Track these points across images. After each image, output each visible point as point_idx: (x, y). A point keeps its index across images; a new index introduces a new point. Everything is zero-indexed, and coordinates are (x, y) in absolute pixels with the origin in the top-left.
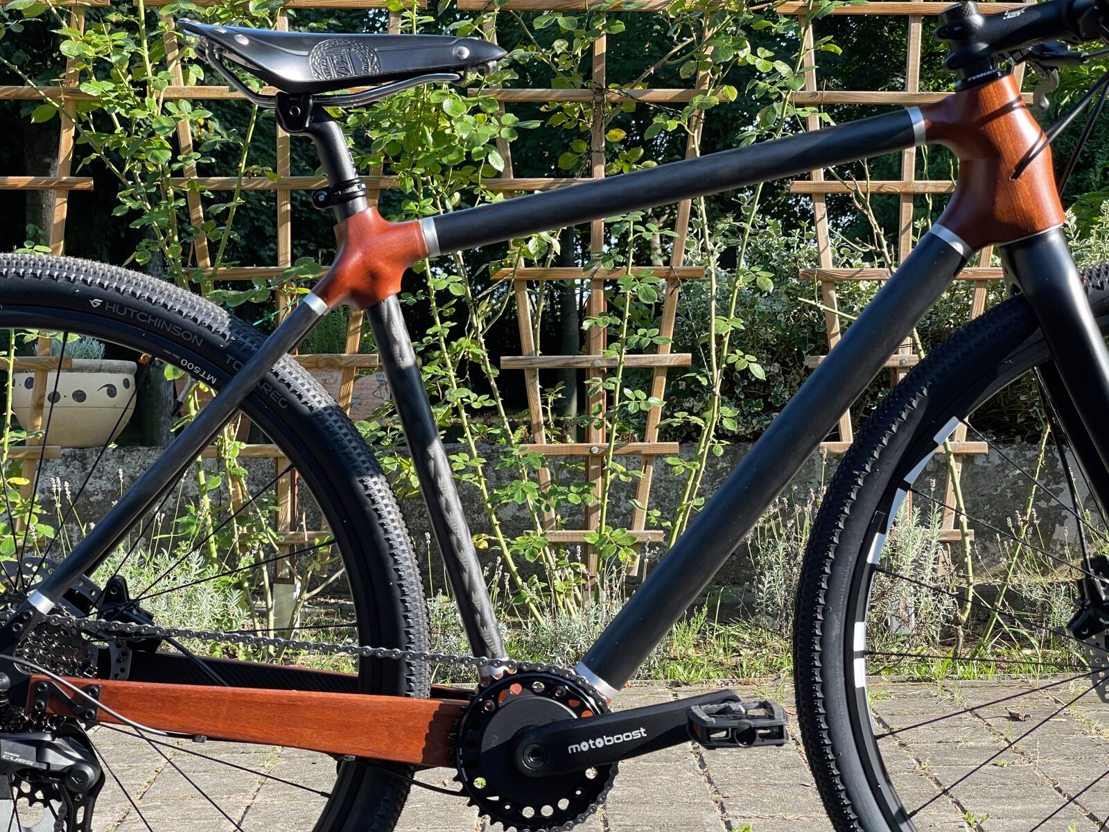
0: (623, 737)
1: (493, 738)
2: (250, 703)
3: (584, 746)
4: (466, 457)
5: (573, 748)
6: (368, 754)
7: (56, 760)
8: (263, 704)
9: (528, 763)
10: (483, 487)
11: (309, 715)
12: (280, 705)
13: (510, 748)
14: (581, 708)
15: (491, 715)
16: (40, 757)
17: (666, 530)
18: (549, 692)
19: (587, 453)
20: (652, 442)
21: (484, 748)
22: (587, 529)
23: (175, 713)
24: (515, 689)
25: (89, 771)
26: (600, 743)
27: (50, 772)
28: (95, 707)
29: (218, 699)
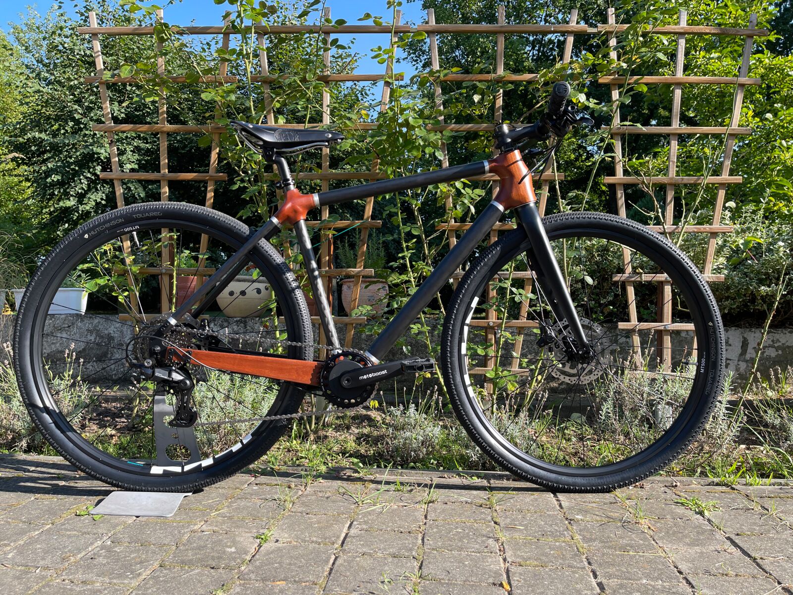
0: (379, 374)
1: (333, 375)
2: (246, 360)
3: (365, 377)
4: (419, 326)
5: (361, 378)
6: (289, 380)
7: (177, 377)
8: (250, 360)
9: (345, 383)
10: (429, 343)
11: (268, 365)
12: (257, 361)
13: (339, 379)
14: (366, 364)
15: (332, 367)
16: (170, 375)
17: (531, 370)
18: (353, 359)
19: (486, 325)
20: (523, 321)
21: (330, 379)
22: (486, 367)
23: (219, 362)
24: (342, 358)
25: (188, 382)
26: (371, 376)
27: (173, 382)
28: (190, 358)
29: (235, 358)
